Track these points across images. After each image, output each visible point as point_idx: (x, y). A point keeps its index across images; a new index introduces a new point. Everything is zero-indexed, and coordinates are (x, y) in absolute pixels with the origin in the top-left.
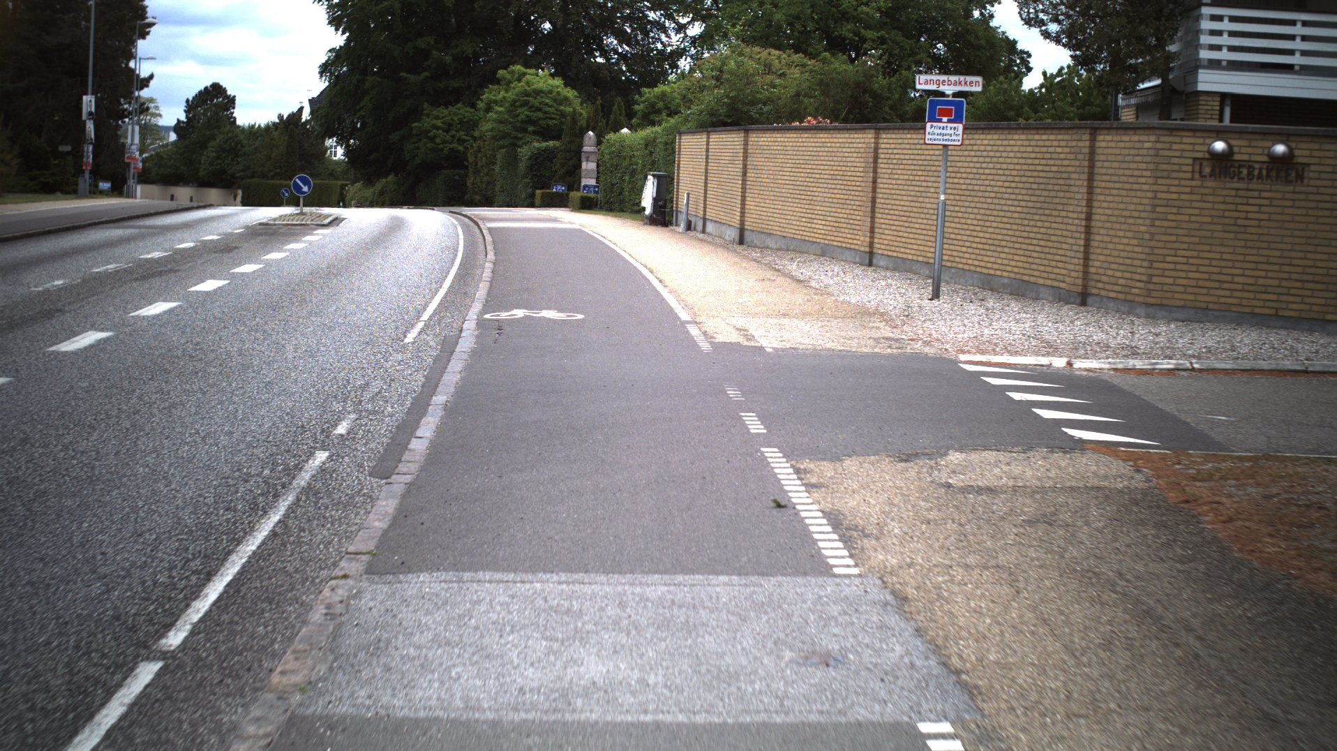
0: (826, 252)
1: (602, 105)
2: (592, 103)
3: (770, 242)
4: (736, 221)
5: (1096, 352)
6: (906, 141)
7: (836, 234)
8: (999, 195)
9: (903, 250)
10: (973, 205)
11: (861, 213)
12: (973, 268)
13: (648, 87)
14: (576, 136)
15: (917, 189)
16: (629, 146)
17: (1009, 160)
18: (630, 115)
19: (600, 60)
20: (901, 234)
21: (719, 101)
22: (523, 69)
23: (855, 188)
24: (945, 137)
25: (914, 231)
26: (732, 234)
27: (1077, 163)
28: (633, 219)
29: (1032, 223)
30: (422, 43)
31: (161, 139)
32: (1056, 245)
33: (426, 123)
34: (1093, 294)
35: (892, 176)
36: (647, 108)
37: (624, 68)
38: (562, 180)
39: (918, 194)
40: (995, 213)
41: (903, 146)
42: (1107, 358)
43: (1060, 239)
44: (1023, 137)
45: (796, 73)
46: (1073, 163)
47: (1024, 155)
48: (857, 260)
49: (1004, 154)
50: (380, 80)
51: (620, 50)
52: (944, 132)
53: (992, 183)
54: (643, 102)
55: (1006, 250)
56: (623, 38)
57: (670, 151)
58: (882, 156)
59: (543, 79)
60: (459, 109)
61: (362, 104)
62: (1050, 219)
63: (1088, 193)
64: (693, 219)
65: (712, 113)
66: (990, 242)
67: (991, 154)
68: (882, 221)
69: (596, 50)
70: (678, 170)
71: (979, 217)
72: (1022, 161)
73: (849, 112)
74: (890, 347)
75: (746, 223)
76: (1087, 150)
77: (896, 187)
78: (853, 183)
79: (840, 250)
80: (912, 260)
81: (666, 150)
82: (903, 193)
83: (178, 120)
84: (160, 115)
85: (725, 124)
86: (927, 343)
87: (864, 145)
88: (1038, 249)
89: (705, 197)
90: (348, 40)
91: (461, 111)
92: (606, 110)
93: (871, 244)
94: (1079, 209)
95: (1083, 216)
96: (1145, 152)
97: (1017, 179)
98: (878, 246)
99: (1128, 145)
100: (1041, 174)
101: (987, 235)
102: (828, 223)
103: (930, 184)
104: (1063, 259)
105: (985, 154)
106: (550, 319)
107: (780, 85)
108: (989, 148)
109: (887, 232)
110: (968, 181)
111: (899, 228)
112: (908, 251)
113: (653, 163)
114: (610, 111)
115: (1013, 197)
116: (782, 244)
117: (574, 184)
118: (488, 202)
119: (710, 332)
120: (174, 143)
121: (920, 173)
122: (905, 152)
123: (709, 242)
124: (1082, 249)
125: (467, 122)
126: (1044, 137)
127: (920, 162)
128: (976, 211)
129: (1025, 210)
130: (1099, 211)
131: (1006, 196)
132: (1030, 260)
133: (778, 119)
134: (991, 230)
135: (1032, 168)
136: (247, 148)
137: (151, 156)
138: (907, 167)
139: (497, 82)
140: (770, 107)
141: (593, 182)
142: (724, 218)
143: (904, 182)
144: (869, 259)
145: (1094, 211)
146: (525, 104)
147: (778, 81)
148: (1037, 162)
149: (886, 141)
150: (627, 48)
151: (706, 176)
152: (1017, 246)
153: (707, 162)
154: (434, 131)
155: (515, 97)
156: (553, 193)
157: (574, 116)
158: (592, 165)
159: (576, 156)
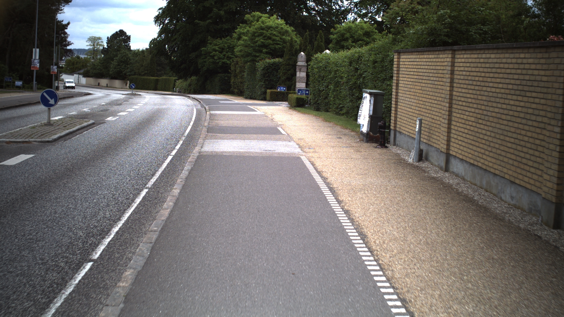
1: (309, 36)
2: (303, 35)
14: (293, 55)
18: (329, 41)
19: (305, 14)
22: (261, 15)
30: (208, 4)
33: (210, 47)
37: (319, 19)
38: (283, 83)
51: (317, 9)
60: (227, 40)
69: (303, 9)
70: (397, 89)
83: (105, 47)
117: (291, 87)
120: (102, 59)
136: (132, 61)
141: (304, 87)
146: (261, 34)
150: (320, 8)
154: (214, 52)
155: (255, 30)
156: (278, 92)
157: (292, 41)
158: (303, 74)
159: (293, 68)
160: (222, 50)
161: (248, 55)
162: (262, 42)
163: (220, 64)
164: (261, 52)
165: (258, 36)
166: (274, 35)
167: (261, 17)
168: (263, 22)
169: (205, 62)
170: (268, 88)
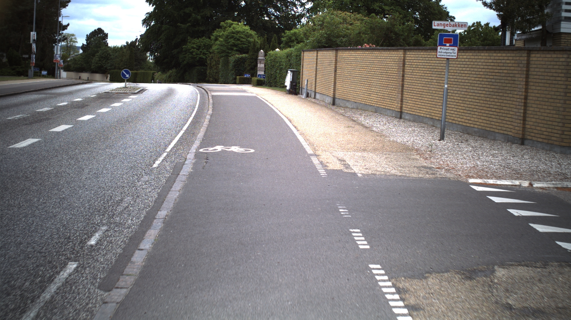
0: (377, 111)
1: (267, 38)
2: (263, 37)
3: (348, 105)
4: (331, 94)
5: (544, 177)
6: (420, 56)
7: (382, 102)
8: (472, 85)
9: (418, 111)
10: (458, 89)
11: (395, 92)
12: (457, 122)
13: (288, 30)
14: (255, 52)
15: (426, 80)
16: (279, 57)
17: (478, 67)
18: (280, 42)
19: (266, 18)
20: (417, 103)
21: (322, 36)
22: (232, 22)
23: (393, 79)
24: (448, 54)
25: (424, 101)
26: (329, 100)
27: (519, 69)
28: (281, 91)
29: (491, 100)
30: (187, 10)
31: (76, 52)
32: (506, 112)
33: (189, 46)
34: (528, 139)
35: (412, 74)
36: (287, 39)
37: (277, 22)
38: (248, 72)
39: (427, 83)
40: (470, 94)
41: (419, 58)
42: (552, 181)
43: (508, 109)
44: (486, 54)
45: (358, 23)
46: (516, 68)
47: (487, 64)
48: (394, 115)
49: (476, 63)
50: (168, 27)
51: (276, 14)
52: (448, 51)
53: (469, 78)
54: (286, 37)
55: (477, 113)
56: (277, 9)
57: (298, 59)
58: (407, 63)
59: (241, 27)
60: (203, 40)
61: (161, 37)
62: (502, 98)
63: (526, 85)
64: (309, 92)
65: (319, 42)
66: (468, 109)
67: (468, 63)
68: (407, 96)
69: (265, 14)
70: (303, 68)
71: (461, 96)
72: (486, 67)
73: (384, 42)
74: (427, 173)
75: (336, 95)
76: (525, 62)
77: (415, 79)
78: (392, 77)
79: (384, 110)
80: (423, 116)
81: (296, 59)
82: (419, 82)
83: (83, 44)
84: (77, 42)
85: (325, 47)
86: (447, 171)
87: (398, 58)
88: (495, 113)
89: (316, 82)
90: (155, 9)
91: (205, 41)
92: (269, 40)
93: (401, 108)
94: (520, 93)
95: (523, 97)
96: (561, 63)
97: (483, 76)
98: (405, 109)
99: (550, 59)
100: (497, 74)
101: (466, 105)
102: (378, 96)
103: (433, 78)
104: (510, 119)
105: (464, 63)
106: (235, 153)
107: (351, 29)
108: (467, 60)
109: (409, 102)
110: (455, 77)
111: (416, 100)
112: (421, 112)
113: (291, 64)
114: (271, 41)
115: (481, 86)
116: (354, 105)
117: (254, 74)
118: (216, 81)
119: (325, 161)
120: (81, 54)
121: (428, 72)
122: (420, 61)
123: (318, 104)
124: (522, 115)
125: (207, 46)
126: (499, 55)
127: (428, 67)
128: (459, 92)
129: (488, 93)
130: (532, 94)
131: (477, 85)
132: (491, 119)
133: (350, 45)
134: (467, 103)
135: (491, 71)
136: (112, 56)
137: (71, 59)
138: (421, 69)
139: (220, 27)
140: (346, 39)
141: (263, 73)
142: (326, 92)
143: (419, 77)
144: (400, 115)
145: (529, 94)
146: (233, 37)
147: (350, 27)
148: (495, 67)
149: (409, 56)
150: (279, 13)
151: (316, 72)
152: (482, 111)
153: (317, 65)
154: (193, 49)
155: (228, 34)
156: (244, 78)
157: (255, 43)
158: (262, 66)
159: (255, 61)
160: (199, 48)
161: (223, 52)
162: (233, 43)
163: (197, 59)
164: (232, 49)
165: (231, 38)
166: (242, 37)
167: (232, 24)
168: (234, 28)
169: (185, 57)
170: (237, 76)
